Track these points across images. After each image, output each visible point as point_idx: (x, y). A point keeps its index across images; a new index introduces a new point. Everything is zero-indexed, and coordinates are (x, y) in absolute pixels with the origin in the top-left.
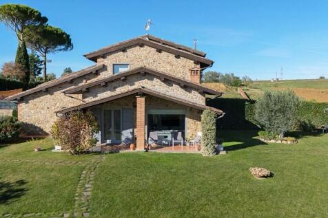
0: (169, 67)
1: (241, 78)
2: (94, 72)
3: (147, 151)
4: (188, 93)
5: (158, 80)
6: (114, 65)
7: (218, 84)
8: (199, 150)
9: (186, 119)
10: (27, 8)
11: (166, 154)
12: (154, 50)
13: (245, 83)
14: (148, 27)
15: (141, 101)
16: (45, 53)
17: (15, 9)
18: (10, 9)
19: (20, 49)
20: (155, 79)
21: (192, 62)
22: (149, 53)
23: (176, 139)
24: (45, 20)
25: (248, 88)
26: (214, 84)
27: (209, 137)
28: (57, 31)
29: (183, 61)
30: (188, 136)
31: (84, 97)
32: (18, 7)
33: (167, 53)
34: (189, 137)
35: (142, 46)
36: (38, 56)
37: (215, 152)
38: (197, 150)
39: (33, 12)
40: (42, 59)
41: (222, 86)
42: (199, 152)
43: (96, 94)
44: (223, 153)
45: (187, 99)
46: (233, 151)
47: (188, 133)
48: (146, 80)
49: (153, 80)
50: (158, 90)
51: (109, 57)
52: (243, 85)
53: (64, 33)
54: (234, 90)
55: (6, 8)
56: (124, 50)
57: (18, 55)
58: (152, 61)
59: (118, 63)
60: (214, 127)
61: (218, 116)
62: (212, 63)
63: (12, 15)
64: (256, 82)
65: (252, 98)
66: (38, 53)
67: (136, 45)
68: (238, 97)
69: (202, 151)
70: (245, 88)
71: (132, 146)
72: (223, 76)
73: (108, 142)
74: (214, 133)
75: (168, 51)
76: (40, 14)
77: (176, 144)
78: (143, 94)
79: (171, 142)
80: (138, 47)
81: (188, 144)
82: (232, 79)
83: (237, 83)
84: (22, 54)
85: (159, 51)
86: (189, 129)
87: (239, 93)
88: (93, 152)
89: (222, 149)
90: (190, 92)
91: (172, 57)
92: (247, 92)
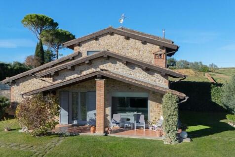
0: (136, 53)
1: (208, 66)
2: (71, 58)
3: (106, 135)
4: (150, 76)
5: (121, 63)
6: (88, 52)
7: (188, 70)
8: (161, 136)
9: (149, 101)
10: (44, 17)
11: (125, 139)
12: (122, 38)
13: (212, 69)
14: (122, 20)
15: (100, 84)
16: (58, 49)
17: (35, 17)
18: (31, 18)
19: (38, 45)
20: (118, 62)
21: (158, 47)
22: (118, 41)
23: (138, 122)
24: (56, 24)
25: (214, 73)
26: (185, 70)
27: (170, 123)
28: (66, 33)
29: (149, 46)
30: (151, 119)
31: (54, 80)
32: (37, 16)
33: (134, 40)
34: (152, 121)
35: (112, 34)
36: (52, 52)
37: (177, 139)
38: (158, 135)
39: (47, 19)
40: (55, 53)
41: (192, 72)
42: (160, 139)
43: (65, 77)
44: (187, 140)
45: (150, 82)
46: (198, 138)
47: (151, 116)
48: (110, 64)
49: (116, 63)
50: (121, 73)
51: (84, 45)
52: (210, 71)
53: (71, 34)
54: (203, 75)
55: (29, 17)
56: (97, 39)
57: (36, 51)
58: (121, 47)
59: (91, 50)
60: (176, 112)
61: (181, 100)
62: (178, 48)
63: (33, 22)
64: (221, 68)
65: (218, 81)
66: (53, 49)
67: (106, 34)
68: (206, 80)
69: (163, 137)
70: (212, 73)
71: (92, 129)
72: (192, 63)
73: (75, 122)
74: (176, 119)
75: (135, 38)
76: (52, 21)
77: (138, 127)
78: (103, 77)
79: (134, 124)
80: (108, 36)
81: (150, 128)
82: (201, 66)
83: (205, 69)
84: (39, 49)
85: (128, 38)
86: (151, 112)
87: (207, 78)
88: (54, 134)
89: (186, 136)
90: (152, 74)
91: (139, 43)
92: (214, 77)
